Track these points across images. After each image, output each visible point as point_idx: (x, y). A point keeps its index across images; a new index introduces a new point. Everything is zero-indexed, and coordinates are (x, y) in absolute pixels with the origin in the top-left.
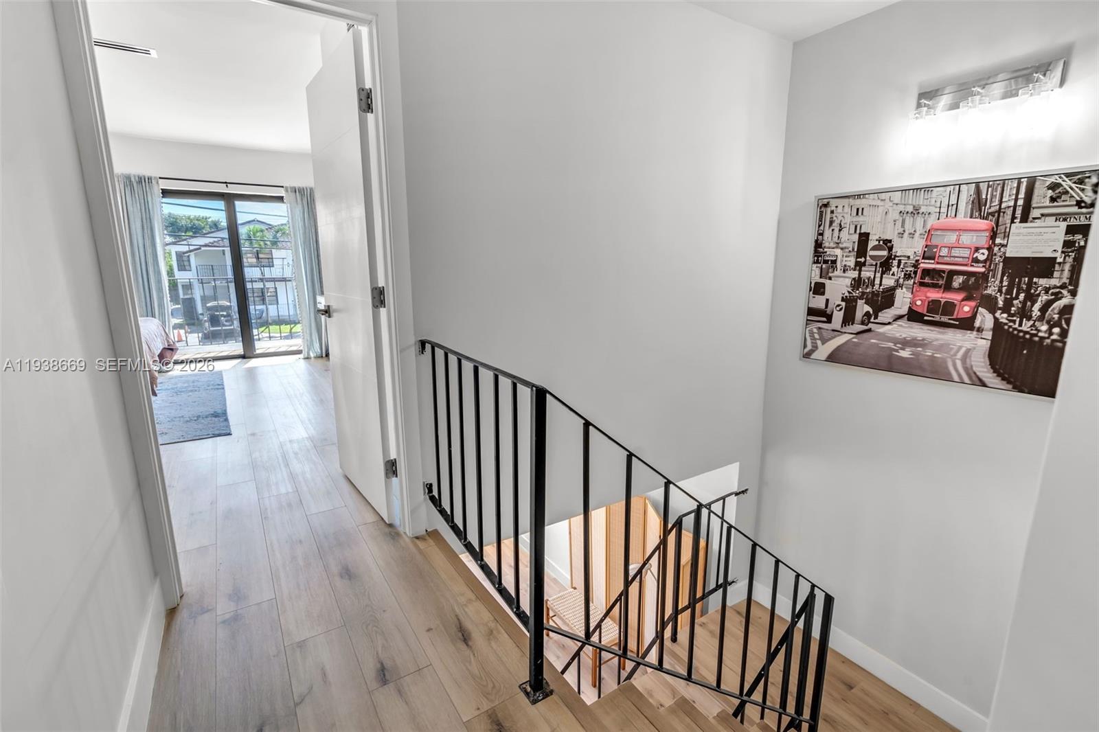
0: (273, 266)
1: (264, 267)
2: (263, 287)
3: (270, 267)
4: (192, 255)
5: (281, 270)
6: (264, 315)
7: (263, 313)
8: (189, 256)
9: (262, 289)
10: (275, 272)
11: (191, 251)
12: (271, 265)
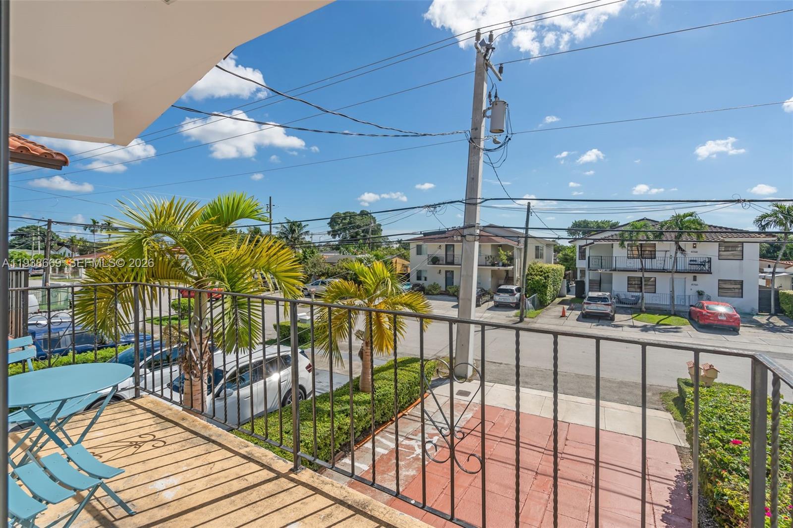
0: (655, 258)
1: (645, 258)
2: (641, 276)
3: (652, 258)
4: (588, 248)
5: (663, 262)
6: (640, 301)
7: (639, 300)
8: (585, 249)
9: (641, 278)
10: (656, 264)
11: (587, 245)
12: (653, 256)
